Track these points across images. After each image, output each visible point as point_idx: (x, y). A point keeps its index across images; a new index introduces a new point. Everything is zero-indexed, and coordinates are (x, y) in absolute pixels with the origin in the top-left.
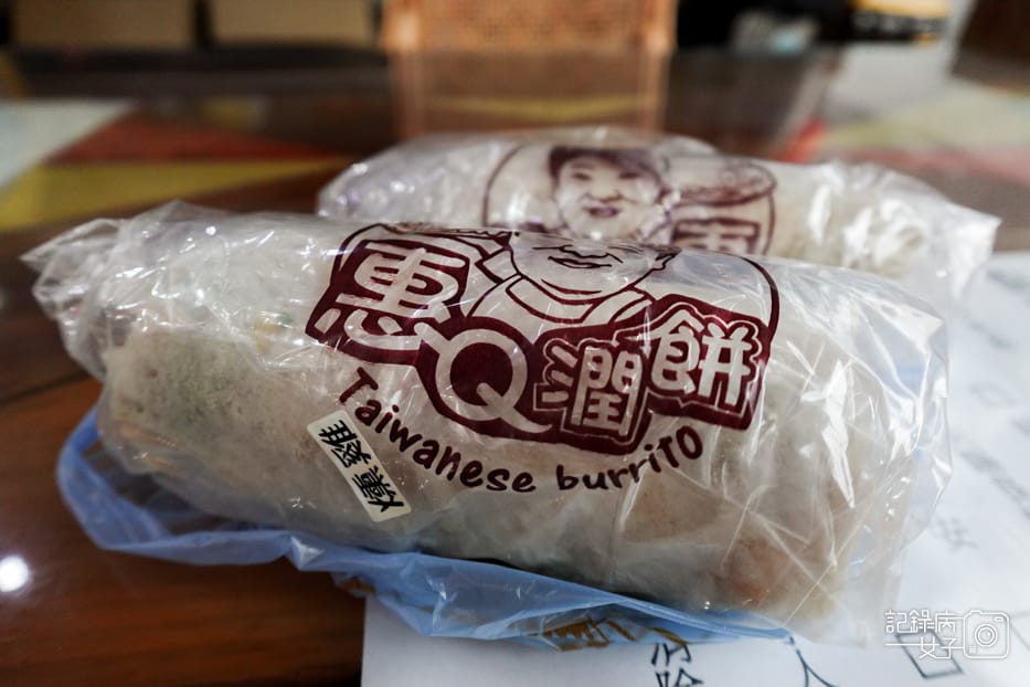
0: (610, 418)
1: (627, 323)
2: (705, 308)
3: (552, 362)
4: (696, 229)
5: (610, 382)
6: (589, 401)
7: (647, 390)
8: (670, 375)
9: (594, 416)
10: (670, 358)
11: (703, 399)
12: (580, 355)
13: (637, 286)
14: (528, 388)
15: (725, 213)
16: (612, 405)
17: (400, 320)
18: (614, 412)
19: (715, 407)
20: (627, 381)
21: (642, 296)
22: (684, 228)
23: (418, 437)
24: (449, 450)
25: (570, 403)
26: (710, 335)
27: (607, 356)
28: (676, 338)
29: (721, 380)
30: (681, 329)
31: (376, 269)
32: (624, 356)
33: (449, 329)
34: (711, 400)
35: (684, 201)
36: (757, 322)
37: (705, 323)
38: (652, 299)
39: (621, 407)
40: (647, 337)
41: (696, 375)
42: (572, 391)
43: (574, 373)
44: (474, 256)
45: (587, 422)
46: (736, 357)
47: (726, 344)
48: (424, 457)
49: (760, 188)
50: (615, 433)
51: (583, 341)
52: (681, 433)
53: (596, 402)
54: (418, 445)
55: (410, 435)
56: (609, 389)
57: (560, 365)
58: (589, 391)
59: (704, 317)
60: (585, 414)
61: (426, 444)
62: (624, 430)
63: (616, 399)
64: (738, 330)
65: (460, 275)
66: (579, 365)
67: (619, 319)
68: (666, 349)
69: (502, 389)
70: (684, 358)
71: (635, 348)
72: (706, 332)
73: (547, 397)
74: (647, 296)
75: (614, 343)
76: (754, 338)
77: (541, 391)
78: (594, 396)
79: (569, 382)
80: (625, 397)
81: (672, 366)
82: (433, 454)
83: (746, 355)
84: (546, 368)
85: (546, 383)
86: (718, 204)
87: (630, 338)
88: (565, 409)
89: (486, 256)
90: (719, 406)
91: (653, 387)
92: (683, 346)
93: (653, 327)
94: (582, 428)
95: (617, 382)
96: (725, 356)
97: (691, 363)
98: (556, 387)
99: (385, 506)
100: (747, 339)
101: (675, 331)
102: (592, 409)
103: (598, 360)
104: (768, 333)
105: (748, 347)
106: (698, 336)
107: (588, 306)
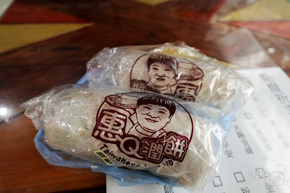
0: (156, 157)
1: (160, 138)
2: (177, 135)
3: (144, 144)
4: (183, 86)
5: (156, 150)
6: (152, 154)
7: (163, 154)
8: (168, 151)
9: (153, 156)
10: (168, 147)
11: (174, 157)
12: (150, 144)
13: (163, 129)
14: (139, 149)
15: (190, 82)
16: (156, 155)
17: (112, 133)
18: (156, 156)
19: (176, 158)
20: (160, 150)
21: (164, 131)
22: (179, 85)
23: (117, 157)
24: (123, 158)
25: (148, 153)
26: (177, 142)
27: (156, 145)
28: (170, 142)
29: (178, 153)
30: (171, 140)
31: (106, 119)
32: (159, 145)
33: (123, 137)
34: (176, 157)
35: (181, 79)
36: (187, 139)
37: (176, 139)
38: (166, 132)
39: (158, 155)
40: (165, 141)
41: (173, 151)
42: (148, 151)
43: (149, 147)
44: (128, 115)
45: (151, 157)
46: (182, 148)
47: (180, 144)
48: (118, 159)
49: (199, 77)
50: (156, 160)
51: (151, 141)
52: (169, 161)
53: (153, 154)
54: (117, 158)
55: (115, 156)
56: (156, 152)
57: (146, 145)
58: (152, 151)
59: (177, 137)
60: (151, 156)
61: (118, 158)
62: (158, 159)
63: (157, 154)
64: (183, 141)
65: (125, 121)
66: (150, 146)
67: (159, 137)
68: (168, 145)
69: (134, 148)
70: (171, 147)
71: (162, 144)
72: (177, 141)
73: (143, 151)
74: (165, 132)
75: (158, 142)
76: (186, 143)
77: (142, 150)
78: (153, 152)
79: (148, 149)
80: (159, 154)
81: (169, 149)
82: (120, 159)
83: (184, 147)
84: (143, 145)
85: (143, 148)
86: (188, 80)
87: (161, 142)
88: (147, 154)
89: (131, 115)
90: (177, 158)
91: (165, 153)
92: (171, 144)
93: (166, 139)
94: (150, 158)
95: (157, 151)
96: (179, 148)
97: (173, 149)
98: (145, 150)
99: (110, 163)
100: (184, 143)
101: (170, 140)
102: (152, 155)
103: (154, 145)
104: (189, 142)
105: (184, 145)
106: (175, 142)
107: (153, 133)
